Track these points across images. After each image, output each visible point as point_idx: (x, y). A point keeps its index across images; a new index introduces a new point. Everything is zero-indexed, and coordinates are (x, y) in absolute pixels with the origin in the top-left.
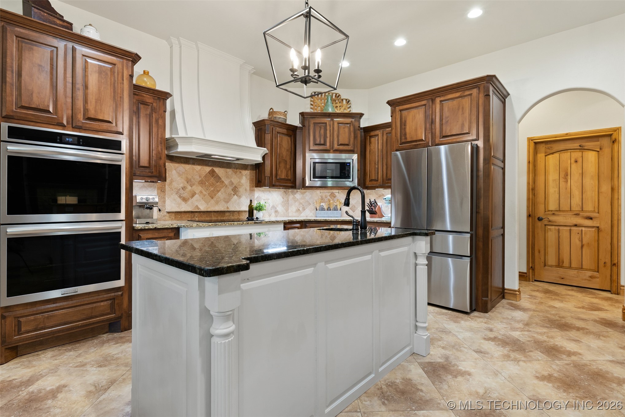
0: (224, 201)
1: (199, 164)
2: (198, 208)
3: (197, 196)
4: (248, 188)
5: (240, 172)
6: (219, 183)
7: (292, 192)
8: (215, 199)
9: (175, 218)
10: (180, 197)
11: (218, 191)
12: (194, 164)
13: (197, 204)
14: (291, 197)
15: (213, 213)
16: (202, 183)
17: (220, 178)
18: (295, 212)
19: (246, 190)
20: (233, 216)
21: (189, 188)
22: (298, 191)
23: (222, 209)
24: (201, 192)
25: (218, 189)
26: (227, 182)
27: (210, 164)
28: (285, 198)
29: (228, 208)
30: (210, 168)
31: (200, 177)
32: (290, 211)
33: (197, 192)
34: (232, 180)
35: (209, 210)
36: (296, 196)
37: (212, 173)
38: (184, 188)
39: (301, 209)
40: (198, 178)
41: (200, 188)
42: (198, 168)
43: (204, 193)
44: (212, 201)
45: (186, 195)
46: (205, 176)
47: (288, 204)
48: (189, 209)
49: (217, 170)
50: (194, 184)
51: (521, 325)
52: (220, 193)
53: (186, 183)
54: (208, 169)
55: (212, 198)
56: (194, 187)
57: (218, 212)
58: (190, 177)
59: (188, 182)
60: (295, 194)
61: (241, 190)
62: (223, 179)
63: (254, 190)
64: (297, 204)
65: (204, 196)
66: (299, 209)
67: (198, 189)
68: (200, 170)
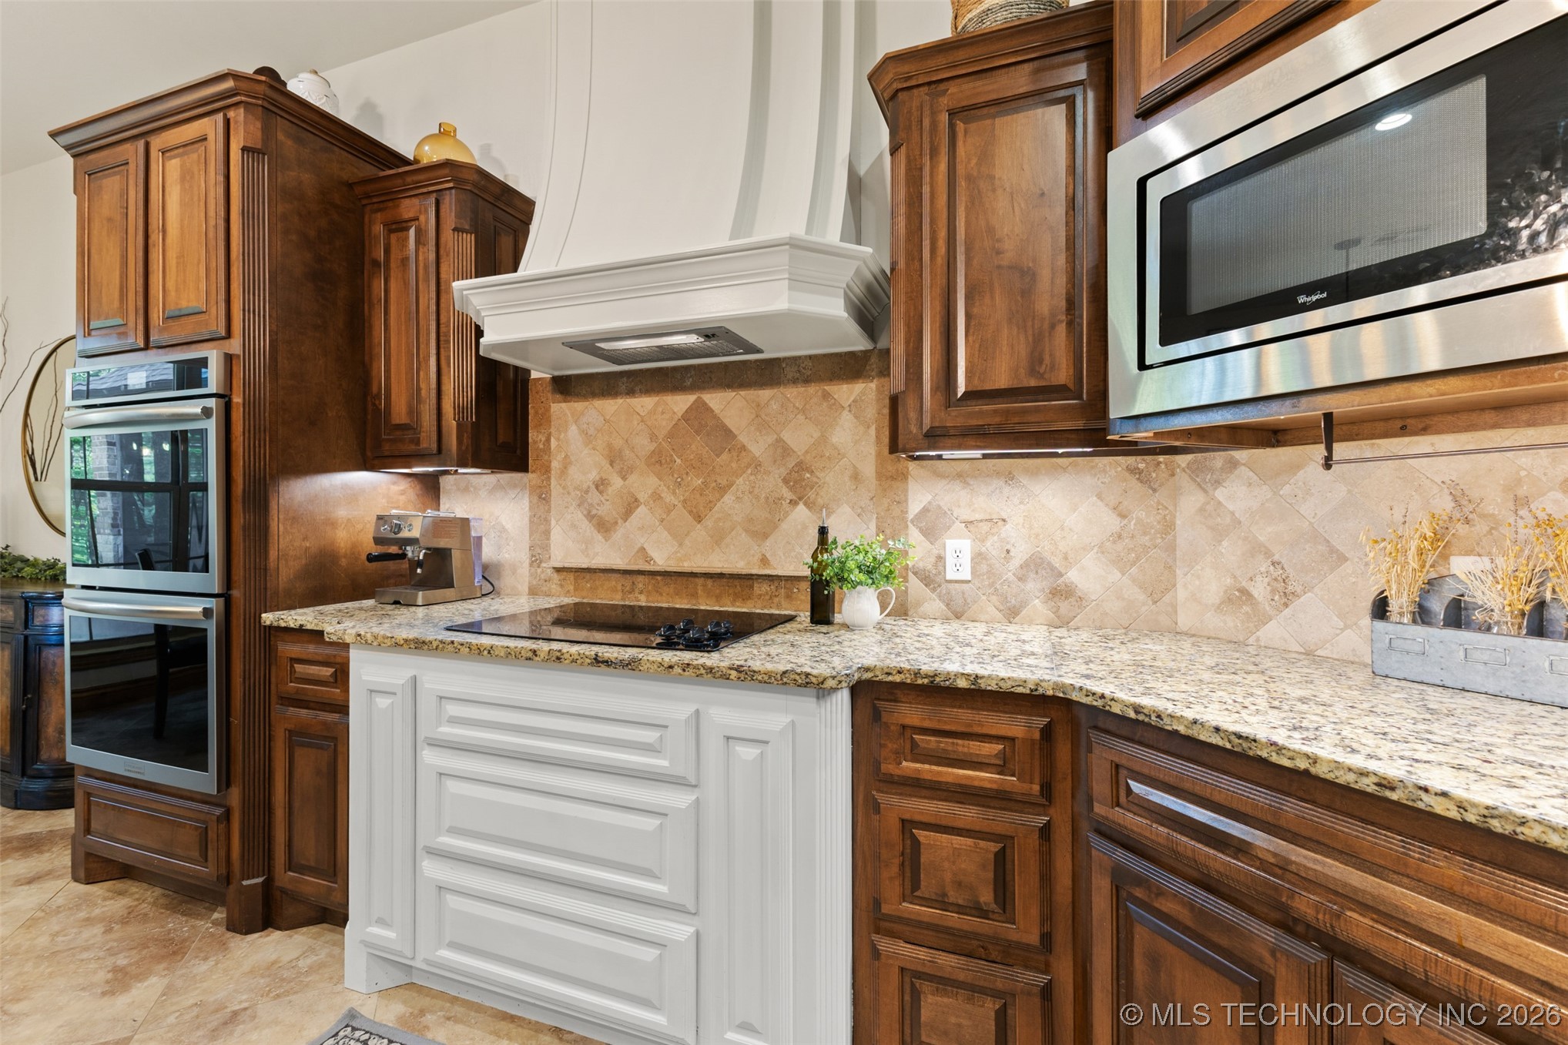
0: (747, 531)
1: (648, 391)
2: (648, 559)
3: (642, 510)
4: (869, 469)
5: (826, 396)
6: (725, 456)
7: (1194, 470)
8: (709, 522)
9: (576, 589)
10: (590, 517)
11: (723, 490)
12: (631, 393)
13: (641, 540)
14: (1190, 501)
15: (700, 581)
16: (658, 460)
17: (728, 434)
18: (1218, 608)
19: (856, 477)
20: (789, 597)
21: (617, 482)
22: (1234, 464)
23: (740, 566)
24: (656, 497)
25: (724, 482)
26: (758, 446)
27: (688, 383)
28: (1139, 513)
29: (764, 561)
30: (691, 398)
31: (653, 437)
32: (1181, 594)
33: (642, 496)
34: (786, 436)
35: (687, 566)
36: (1220, 494)
37: (698, 416)
38: (601, 485)
39: (1260, 590)
40: (644, 445)
41: (652, 481)
42: (644, 403)
43: (669, 498)
44: (700, 532)
45: (607, 509)
46: (671, 435)
47: (1171, 548)
48: (620, 563)
49: (716, 400)
50: (631, 469)
52: (728, 499)
53: (605, 464)
54: (680, 403)
55: (699, 519)
56: (633, 478)
57: (721, 575)
58: (618, 443)
59: (612, 464)
60: (1218, 483)
61: (832, 479)
62: (743, 438)
63: (904, 476)
64: (1230, 550)
65: (669, 512)
66: (1244, 592)
67: (644, 484)
68: (652, 412)
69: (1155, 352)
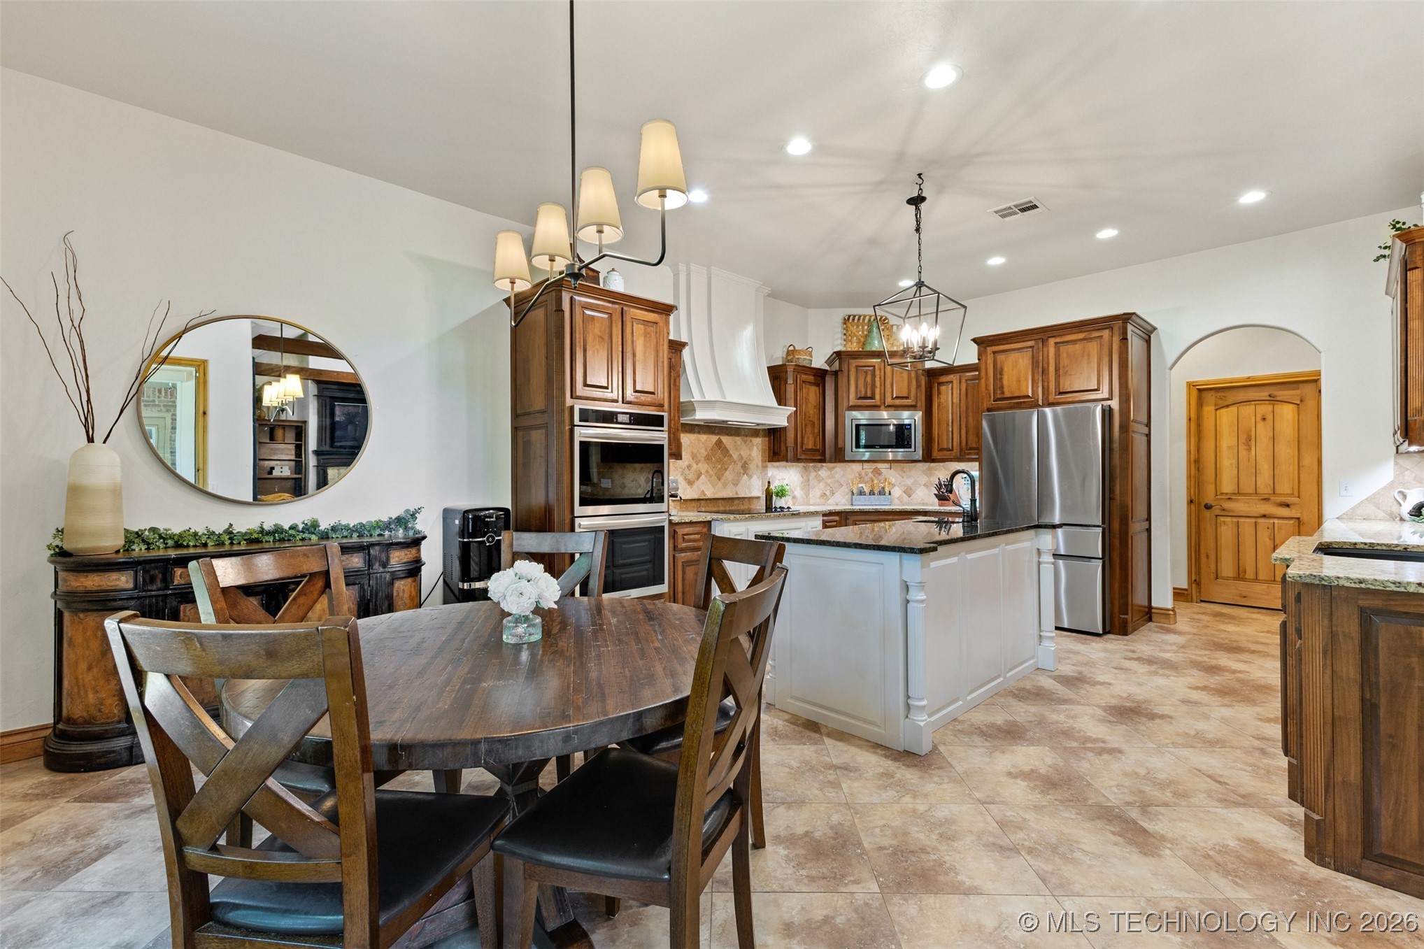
0: (733, 484)
1: (705, 433)
2: (705, 495)
3: (703, 476)
4: (760, 464)
5: (751, 441)
6: (726, 458)
7: (814, 467)
8: (722, 481)
9: (680, 508)
10: (685, 479)
11: (726, 469)
12: (699, 433)
13: (703, 488)
14: (813, 474)
15: (720, 501)
16: (708, 458)
17: (728, 451)
18: (819, 498)
19: (757, 466)
20: (743, 504)
21: (695, 466)
22: (823, 466)
23: (731, 495)
24: (707, 472)
25: (726, 467)
26: (735, 456)
27: (717, 431)
28: (805, 477)
29: (737, 493)
30: (718, 437)
31: (706, 450)
32: (811, 496)
33: (703, 471)
34: (742, 453)
35: (717, 496)
36: (820, 473)
37: (719, 442)
38: (689, 467)
39: (828, 493)
40: (703, 452)
41: (706, 466)
42: (703, 437)
43: (711, 472)
44: (720, 484)
45: (691, 476)
46: (712, 450)
47: (809, 485)
48: (696, 497)
49: (725, 439)
50: (699, 461)
51: (1174, 648)
52: (727, 472)
53: (691, 459)
54: (714, 438)
55: (719, 480)
56: (699, 464)
57: (726, 499)
58: (695, 451)
59: (693, 459)
60: (819, 470)
61: (752, 466)
62: (731, 452)
63: (766, 467)
64: (822, 485)
65: (711, 477)
66: (825, 494)
67: (704, 467)
68: (706, 441)
69: (854, 449)
